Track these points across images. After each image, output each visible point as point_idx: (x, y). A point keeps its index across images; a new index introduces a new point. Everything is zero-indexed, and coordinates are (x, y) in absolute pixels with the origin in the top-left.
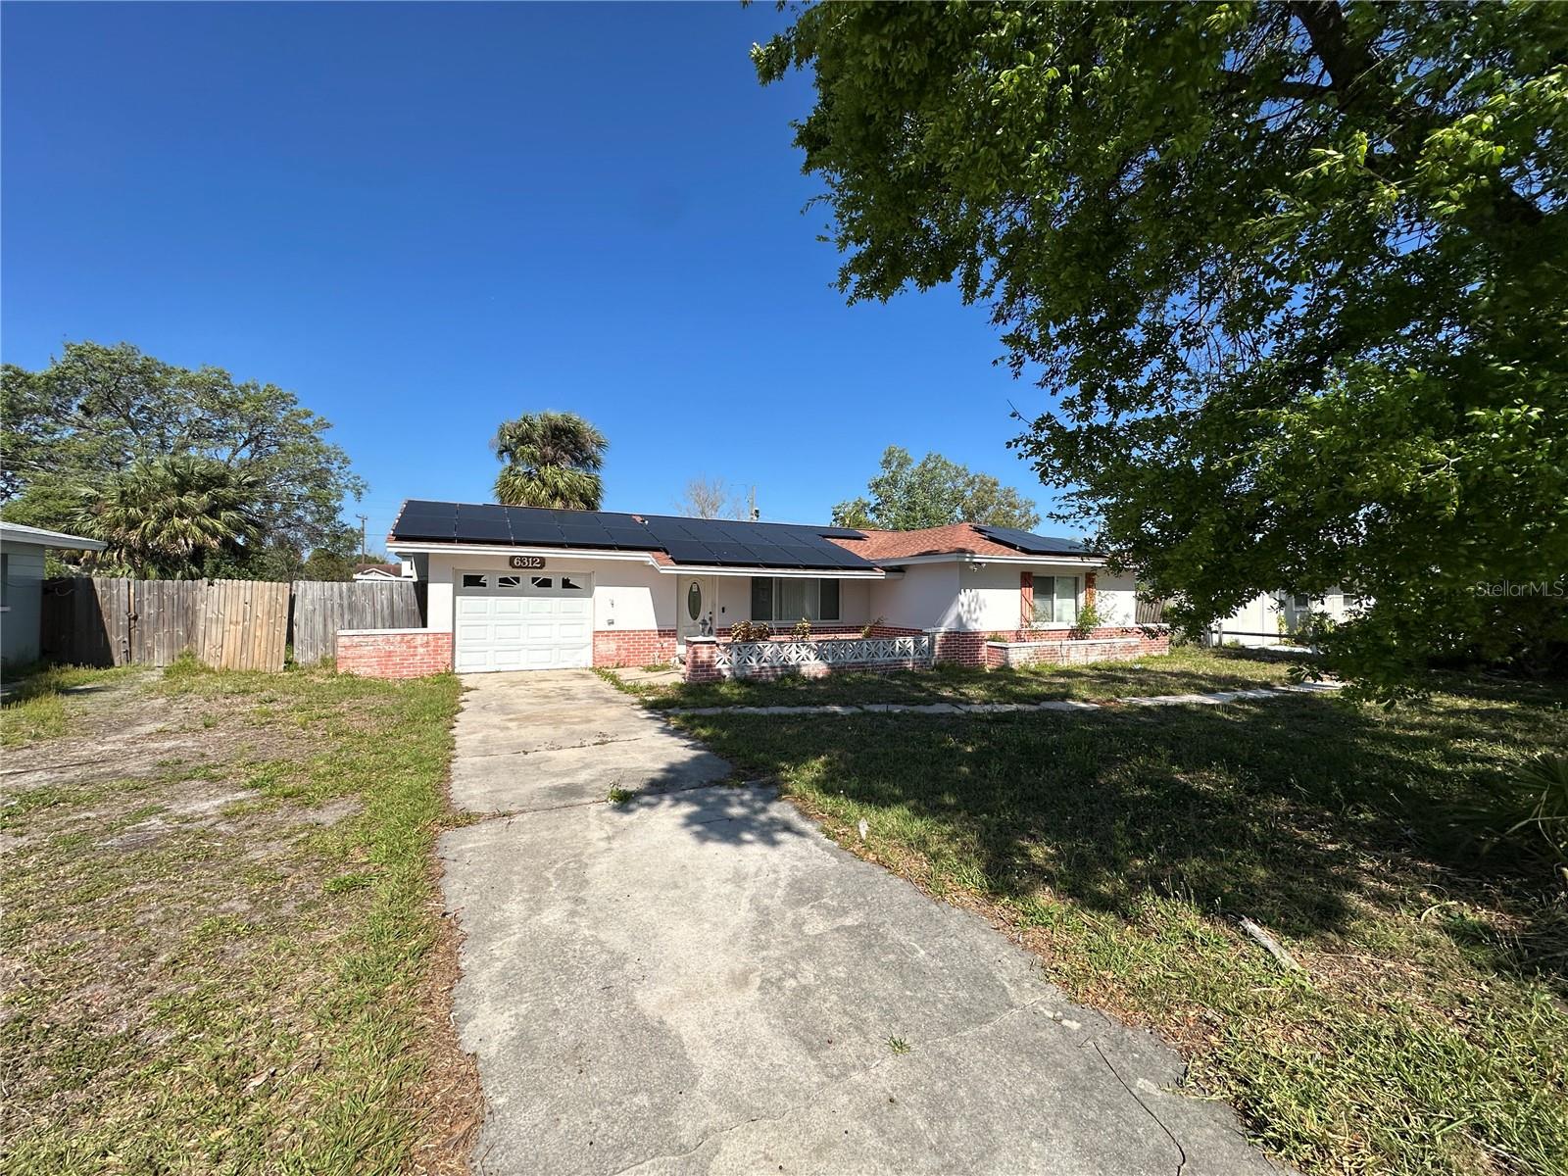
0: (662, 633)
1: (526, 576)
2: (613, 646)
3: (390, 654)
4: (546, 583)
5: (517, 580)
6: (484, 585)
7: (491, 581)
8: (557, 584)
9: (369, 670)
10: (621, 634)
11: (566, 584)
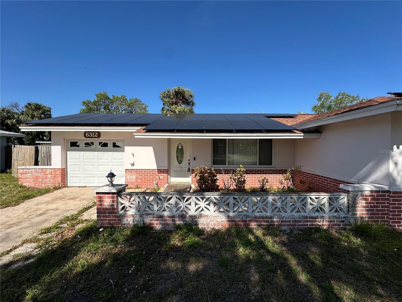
0: (160, 171)
1: (96, 141)
2: (134, 177)
3: (37, 177)
4: (105, 145)
5: (93, 143)
6: (78, 146)
7: (82, 144)
8: (110, 145)
9: (30, 184)
10: (138, 171)
11: (115, 145)
